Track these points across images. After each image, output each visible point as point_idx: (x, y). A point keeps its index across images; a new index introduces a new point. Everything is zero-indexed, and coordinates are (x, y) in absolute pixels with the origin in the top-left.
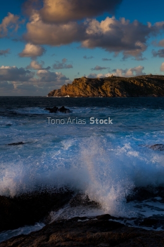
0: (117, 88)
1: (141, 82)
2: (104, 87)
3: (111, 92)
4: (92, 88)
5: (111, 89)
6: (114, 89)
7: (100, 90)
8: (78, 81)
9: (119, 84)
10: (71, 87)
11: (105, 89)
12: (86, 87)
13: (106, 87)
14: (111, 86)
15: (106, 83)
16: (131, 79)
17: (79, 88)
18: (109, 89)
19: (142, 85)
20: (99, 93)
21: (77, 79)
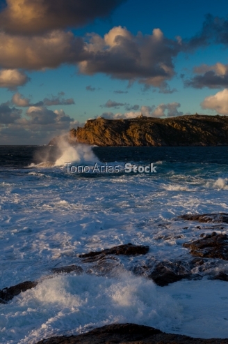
0: (149, 133)
1: (182, 125)
2: (129, 132)
3: (140, 140)
4: (112, 133)
5: (140, 135)
6: (145, 135)
7: (124, 137)
8: (92, 124)
9: (152, 127)
10: (83, 132)
11: (132, 135)
12: (104, 132)
13: (132, 132)
14: (140, 130)
15: (133, 127)
16: (167, 120)
17: (94, 134)
18: (137, 135)
19: (184, 129)
20: (123, 140)
21: (92, 121)
